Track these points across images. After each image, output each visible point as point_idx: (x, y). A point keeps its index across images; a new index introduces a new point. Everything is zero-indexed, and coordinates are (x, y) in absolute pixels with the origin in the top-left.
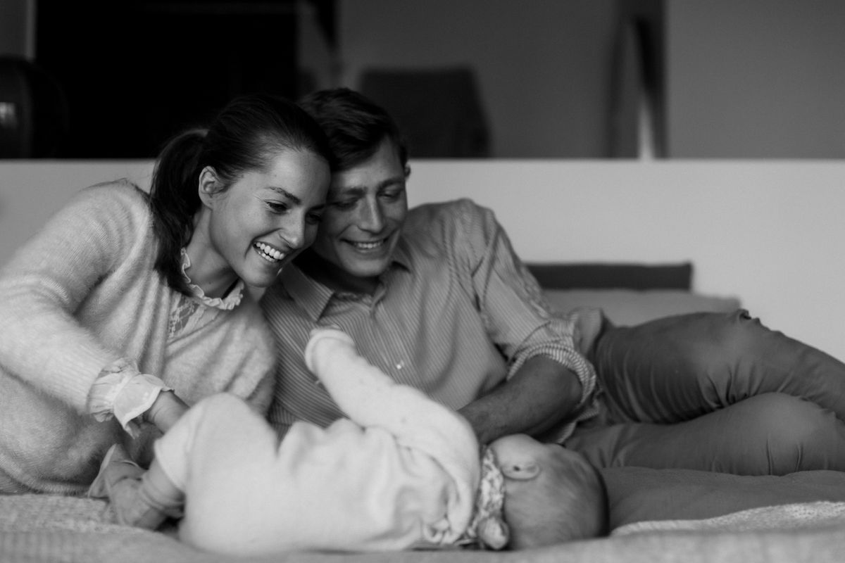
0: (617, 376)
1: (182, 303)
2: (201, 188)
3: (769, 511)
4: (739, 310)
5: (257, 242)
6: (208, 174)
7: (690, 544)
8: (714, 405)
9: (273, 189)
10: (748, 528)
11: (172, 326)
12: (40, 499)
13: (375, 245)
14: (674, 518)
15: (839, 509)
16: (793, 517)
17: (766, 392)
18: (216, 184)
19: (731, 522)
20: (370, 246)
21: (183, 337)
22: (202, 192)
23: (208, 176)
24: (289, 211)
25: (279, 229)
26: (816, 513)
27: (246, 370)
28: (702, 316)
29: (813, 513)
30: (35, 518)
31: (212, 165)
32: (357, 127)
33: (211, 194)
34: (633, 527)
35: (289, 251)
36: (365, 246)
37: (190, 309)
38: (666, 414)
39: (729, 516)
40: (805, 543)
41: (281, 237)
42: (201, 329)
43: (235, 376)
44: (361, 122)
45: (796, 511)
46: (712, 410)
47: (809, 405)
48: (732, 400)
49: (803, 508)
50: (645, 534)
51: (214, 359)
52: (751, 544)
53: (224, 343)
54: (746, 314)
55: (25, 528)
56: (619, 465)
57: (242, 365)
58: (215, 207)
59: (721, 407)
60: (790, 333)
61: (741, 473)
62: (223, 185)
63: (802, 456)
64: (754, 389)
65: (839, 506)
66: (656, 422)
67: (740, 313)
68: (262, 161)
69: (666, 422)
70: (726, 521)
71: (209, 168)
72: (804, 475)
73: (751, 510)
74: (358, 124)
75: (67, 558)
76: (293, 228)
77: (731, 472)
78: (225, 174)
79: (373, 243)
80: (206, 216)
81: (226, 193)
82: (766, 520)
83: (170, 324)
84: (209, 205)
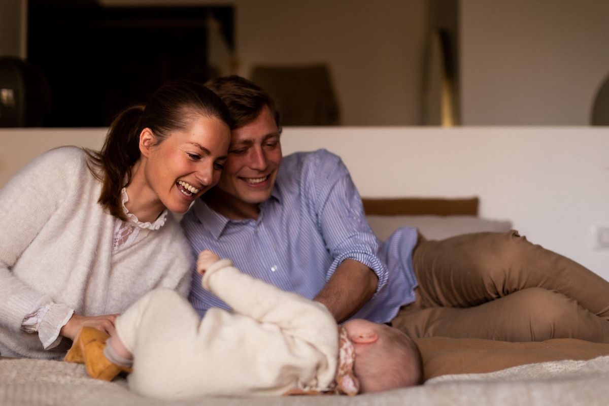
0: (428, 275)
1: (123, 226)
2: (141, 142)
3: (532, 367)
4: (511, 231)
5: (180, 181)
6: (147, 133)
7: (478, 389)
8: (494, 296)
9: (192, 143)
10: (518, 378)
11: (115, 242)
12: (32, 362)
13: (261, 180)
14: (468, 372)
15: (580, 365)
16: (548, 371)
17: (530, 287)
18: (152, 140)
19: (506, 374)
20: (258, 181)
21: (124, 250)
22: (141, 145)
23: (146, 135)
24: (202, 159)
25: (195, 172)
26: (564, 368)
27: (171, 272)
28: (485, 235)
29: (562, 368)
30: (29, 374)
31: (149, 127)
32: (246, 98)
33: (148, 147)
34: (439, 379)
35: (202, 187)
36: (254, 181)
37: (129, 230)
38: (461, 301)
39: (505, 370)
40: (557, 388)
41: (196, 177)
42: (137, 243)
43: (162, 277)
44: (249, 95)
45: (550, 367)
46: (493, 299)
47: (560, 295)
48: (507, 293)
49: (555, 365)
50: (447, 383)
51: (147, 264)
52: (520, 389)
53: (154, 253)
54: (516, 234)
55: (22, 381)
56: (429, 336)
57: (168, 268)
58: (150, 156)
59: (499, 297)
60: (546, 246)
61: (513, 340)
62: (157, 141)
63: (554, 330)
64: (522, 285)
65: (580, 363)
66: (454, 306)
67: (513, 233)
68: (184, 124)
69: (461, 307)
70: (503, 374)
71: (147, 129)
72: (555, 341)
73: (520, 366)
74: (247, 97)
75: (51, 402)
76: (205, 171)
77: (506, 340)
78: (159, 133)
79: (259, 178)
80: (143, 162)
81: (159, 146)
82: (530, 373)
83: (114, 241)
84: (146, 155)
